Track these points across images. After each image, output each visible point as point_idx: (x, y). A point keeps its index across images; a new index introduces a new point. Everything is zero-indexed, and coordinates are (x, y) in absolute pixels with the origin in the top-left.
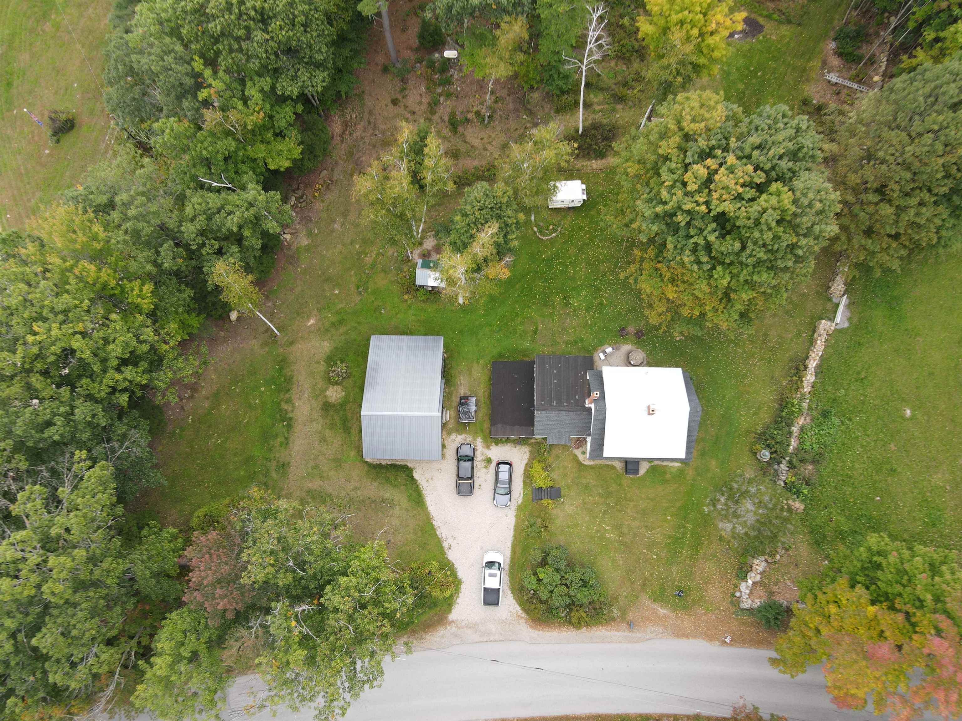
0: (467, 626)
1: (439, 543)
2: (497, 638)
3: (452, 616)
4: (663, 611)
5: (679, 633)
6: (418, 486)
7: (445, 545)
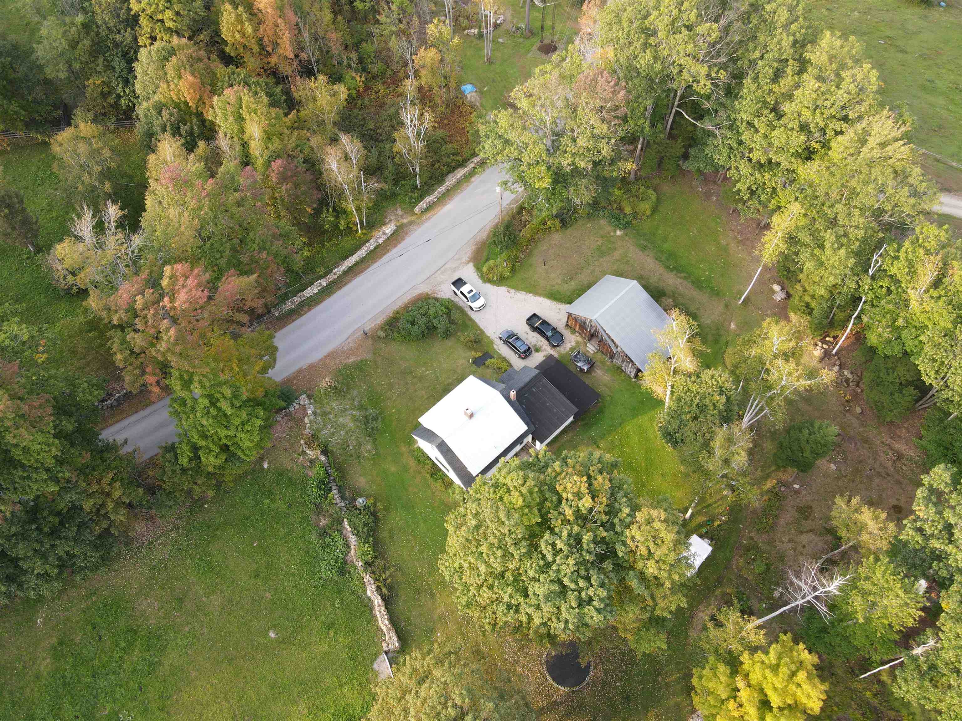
0: (458, 267)
1: (517, 288)
2: (436, 275)
3: (471, 265)
4: (352, 359)
5: (332, 355)
6: (562, 302)
7: (512, 291)
